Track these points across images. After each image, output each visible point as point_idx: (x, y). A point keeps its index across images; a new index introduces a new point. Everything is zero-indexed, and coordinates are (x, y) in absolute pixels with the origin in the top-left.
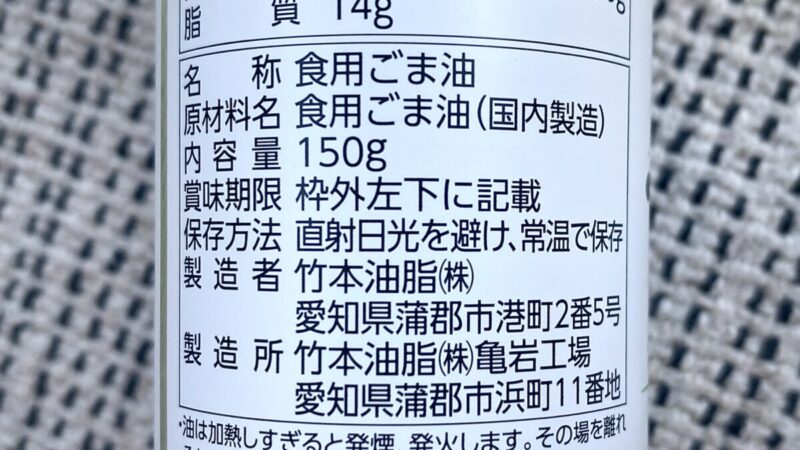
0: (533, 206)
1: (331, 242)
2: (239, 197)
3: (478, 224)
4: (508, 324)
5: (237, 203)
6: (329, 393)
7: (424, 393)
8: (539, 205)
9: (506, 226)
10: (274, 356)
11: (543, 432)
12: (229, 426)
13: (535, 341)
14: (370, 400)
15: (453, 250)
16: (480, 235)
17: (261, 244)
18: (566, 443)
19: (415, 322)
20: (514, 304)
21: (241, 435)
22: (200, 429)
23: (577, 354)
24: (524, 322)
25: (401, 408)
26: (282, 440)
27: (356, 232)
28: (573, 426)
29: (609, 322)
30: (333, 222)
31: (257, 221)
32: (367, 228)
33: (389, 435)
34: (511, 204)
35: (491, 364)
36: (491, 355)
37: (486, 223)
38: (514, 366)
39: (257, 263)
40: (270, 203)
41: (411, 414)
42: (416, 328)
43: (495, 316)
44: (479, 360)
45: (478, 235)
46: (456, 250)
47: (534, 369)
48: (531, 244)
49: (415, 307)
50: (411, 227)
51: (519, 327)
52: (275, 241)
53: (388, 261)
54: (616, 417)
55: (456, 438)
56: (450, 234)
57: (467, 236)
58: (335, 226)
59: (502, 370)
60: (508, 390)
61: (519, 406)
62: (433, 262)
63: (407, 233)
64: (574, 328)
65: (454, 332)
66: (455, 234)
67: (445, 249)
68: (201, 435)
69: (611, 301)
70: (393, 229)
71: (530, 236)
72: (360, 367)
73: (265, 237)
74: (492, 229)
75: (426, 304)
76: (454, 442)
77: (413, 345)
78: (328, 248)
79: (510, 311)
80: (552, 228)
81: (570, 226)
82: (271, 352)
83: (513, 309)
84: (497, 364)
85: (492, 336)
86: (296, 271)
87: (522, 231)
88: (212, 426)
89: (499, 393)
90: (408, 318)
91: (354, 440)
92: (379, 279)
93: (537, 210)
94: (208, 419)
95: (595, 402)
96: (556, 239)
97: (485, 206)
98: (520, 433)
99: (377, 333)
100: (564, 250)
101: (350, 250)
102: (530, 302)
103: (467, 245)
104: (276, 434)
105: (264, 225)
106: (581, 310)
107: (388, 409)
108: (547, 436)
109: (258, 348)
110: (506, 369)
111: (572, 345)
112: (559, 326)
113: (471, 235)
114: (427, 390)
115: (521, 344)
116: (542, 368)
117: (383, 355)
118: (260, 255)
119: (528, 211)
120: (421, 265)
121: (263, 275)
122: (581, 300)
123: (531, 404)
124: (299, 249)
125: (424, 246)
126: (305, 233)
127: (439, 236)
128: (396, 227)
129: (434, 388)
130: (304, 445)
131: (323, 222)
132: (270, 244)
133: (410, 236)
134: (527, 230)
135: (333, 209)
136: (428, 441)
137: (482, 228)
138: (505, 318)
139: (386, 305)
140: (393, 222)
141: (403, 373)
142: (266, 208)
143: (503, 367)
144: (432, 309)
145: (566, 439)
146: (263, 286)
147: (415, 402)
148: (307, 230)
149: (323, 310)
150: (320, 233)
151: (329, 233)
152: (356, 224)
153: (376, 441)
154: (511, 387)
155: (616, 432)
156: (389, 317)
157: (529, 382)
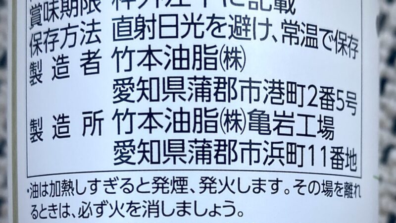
0: (290, 9)
1: (138, 32)
2: (70, 8)
3: (249, 19)
4: (272, 98)
5: (69, 12)
6: (139, 147)
7: (209, 147)
8: (295, 10)
9: (270, 23)
10: (97, 122)
11: (298, 182)
12: (65, 181)
13: (293, 113)
14: (169, 151)
15: (230, 38)
16: (251, 28)
17: (86, 40)
18: (315, 194)
19: (202, 92)
20: (276, 83)
21: (74, 186)
22: (43, 189)
23: (324, 129)
24: (284, 97)
25: (192, 157)
26: (104, 185)
27: (157, 24)
28: (321, 183)
29: (348, 111)
30: (139, 17)
31: (83, 23)
32: (166, 21)
33: (184, 178)
34: (273, 6)
35: (259, 127)
36: (259, 120)
37: (255, 18)
38: (277, 130)
39: (83, 54)
40: (93, 7)
41: (200, 161)
42: (203, 96)
43: (262, 91)
44: (250, 124)
45: (249, 28)
46: (232, 38)
47: (292, 135)
48: (289, 38)
49: (202, 81)
50: (198, 20)
51: (280, 101)
52: (96, 36)
53: (181, 45)
54: (354, 185)
55: (234, 181)
56: (227, 26)
57: (240, 27)
58: (141, 20)
59: (268, 132)
60: (273, 148)
61: (280, 161)
62: (215, 46)
63: (195, 24)
64: (322, 108)
65: (231, 100)
66: (231, 26)
67: (224, 37)
68: (44, 193)
69: (350, 95)
70: (185, 21)
71: (288, 32)
72: (161, 127)
73: (89, 34)
74: (259, 24)
75: (210, 79)
76: (232, 184)
77: (200, 109)
78: (135, 37)
79: (274, 88)
80: (305, 29)
81: (318, 30)
82: (95, 120)
83: (276, 87)
84: (264, 127)
85: (260, 106)
86: (113, 57)
87: (282, 28)
88: (52, 184)
89: (266, 150)
90: (197, 89)
91: (158, 182)
92: (174, 59)
93: (293, 13)
94: (48, 180)
95: (337, 168)
96: (307, 37)
97: (254, 5)
98: (281, 181)
99: (174, 100)
100: (313, 47)
101: (153, 38)
102: (288, 83)
103: (240, 34)
104: (100, 181)
105: (88, 25)
106: (327, 95)
107: (182, 158)
108: (301, 186)
109: (85, 118)
110: (270, 132)
111: (320, 121)
112: (310, 104)
113: (244, 27)
114: (212, 144)
115: (282, 114)
116: (298, 135)
117: (178, 117)
118: (86, 48)
119: (286, 13)
120: (206, 48)
121: (88, 63)
122: (328, 88)
123: (289, 161)
124: (115, 40)
125: (208, 34)
126: (119, 27)
127: (219, 26)
128: (187, 19)
129: (217, 143)
130: (121, 188)
131: (132, 18)
132: (93, 38)
133: (197, 26)
134: (286, 28)
135: (140, 7)
136: (213, 182)
137: (251, 22)
138: (269, 93)
139: (180, 79)
140: (185, 16)
141: (194, 131)
142: (90, 11)
143: (268, 130)
144: (215, 83)
145: (316, 191)
146: (88, 71)
147: (203, 154)
148: (120, 25)
149: (133, 84)
150: (130, 26)
151: (137, 26)
152: (157, 18)
153: (174, 182)
154: (275, 146)
155: (353, 195)
156: (182, 88)
157: (288, 144)
